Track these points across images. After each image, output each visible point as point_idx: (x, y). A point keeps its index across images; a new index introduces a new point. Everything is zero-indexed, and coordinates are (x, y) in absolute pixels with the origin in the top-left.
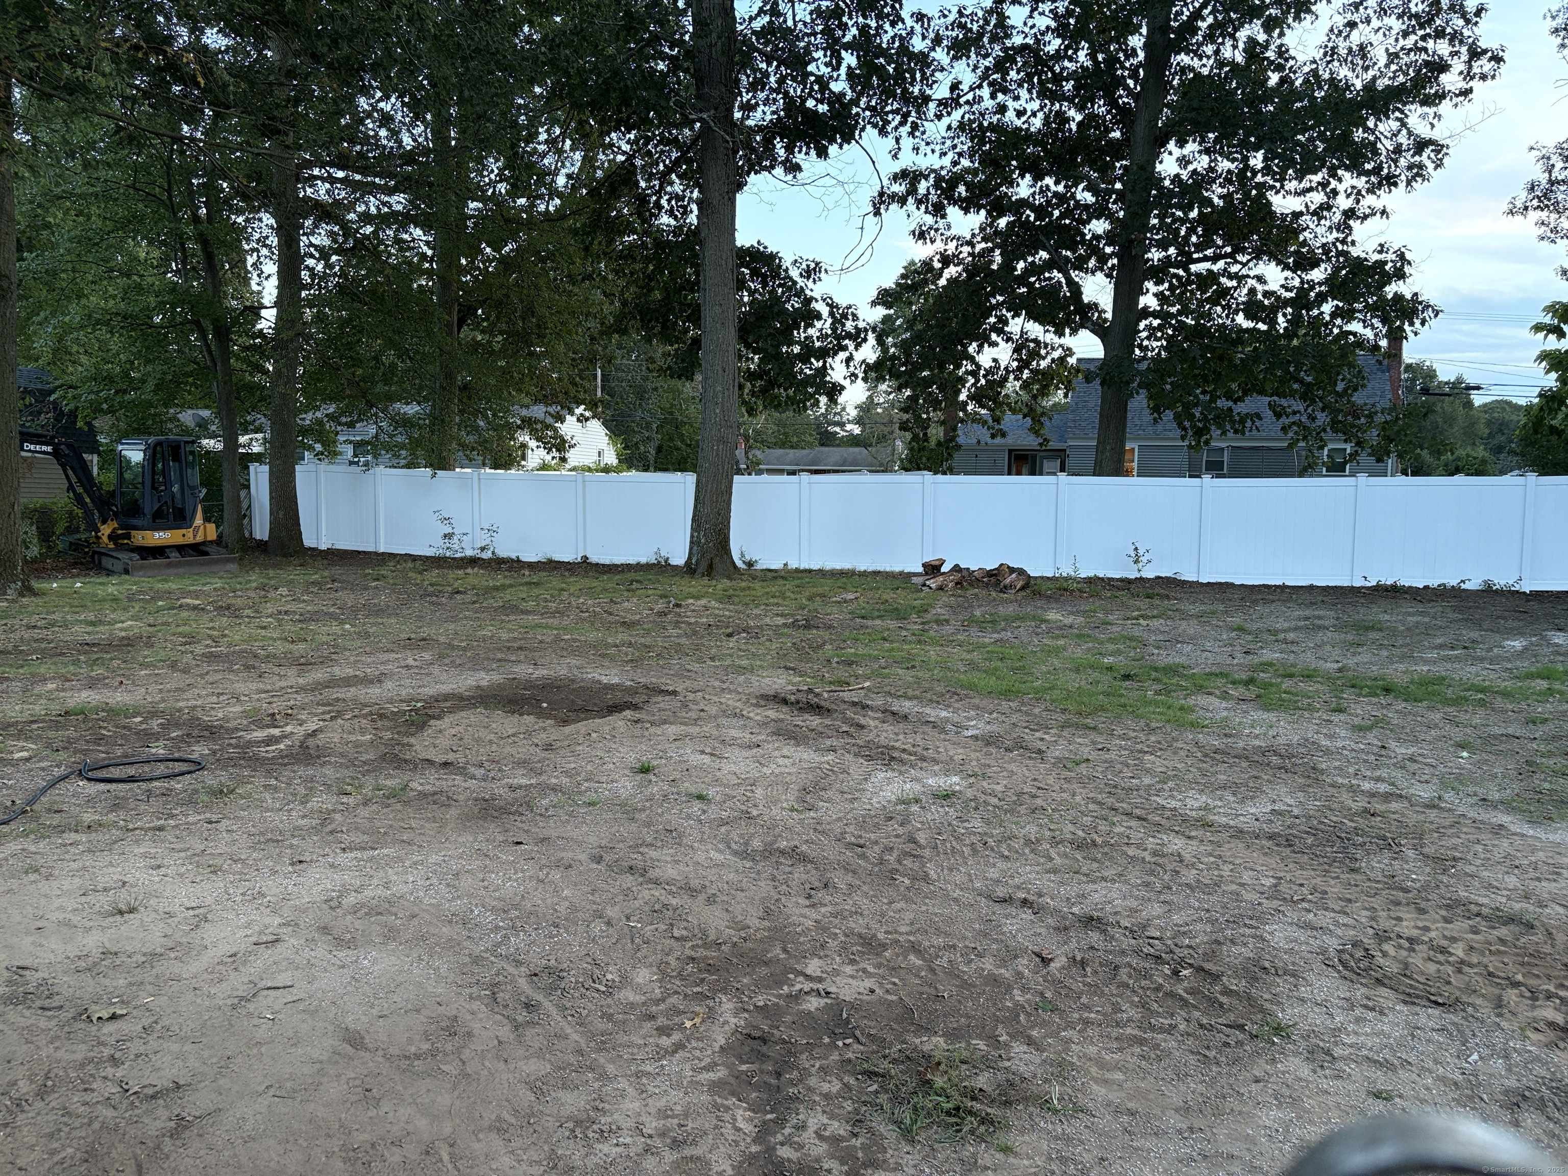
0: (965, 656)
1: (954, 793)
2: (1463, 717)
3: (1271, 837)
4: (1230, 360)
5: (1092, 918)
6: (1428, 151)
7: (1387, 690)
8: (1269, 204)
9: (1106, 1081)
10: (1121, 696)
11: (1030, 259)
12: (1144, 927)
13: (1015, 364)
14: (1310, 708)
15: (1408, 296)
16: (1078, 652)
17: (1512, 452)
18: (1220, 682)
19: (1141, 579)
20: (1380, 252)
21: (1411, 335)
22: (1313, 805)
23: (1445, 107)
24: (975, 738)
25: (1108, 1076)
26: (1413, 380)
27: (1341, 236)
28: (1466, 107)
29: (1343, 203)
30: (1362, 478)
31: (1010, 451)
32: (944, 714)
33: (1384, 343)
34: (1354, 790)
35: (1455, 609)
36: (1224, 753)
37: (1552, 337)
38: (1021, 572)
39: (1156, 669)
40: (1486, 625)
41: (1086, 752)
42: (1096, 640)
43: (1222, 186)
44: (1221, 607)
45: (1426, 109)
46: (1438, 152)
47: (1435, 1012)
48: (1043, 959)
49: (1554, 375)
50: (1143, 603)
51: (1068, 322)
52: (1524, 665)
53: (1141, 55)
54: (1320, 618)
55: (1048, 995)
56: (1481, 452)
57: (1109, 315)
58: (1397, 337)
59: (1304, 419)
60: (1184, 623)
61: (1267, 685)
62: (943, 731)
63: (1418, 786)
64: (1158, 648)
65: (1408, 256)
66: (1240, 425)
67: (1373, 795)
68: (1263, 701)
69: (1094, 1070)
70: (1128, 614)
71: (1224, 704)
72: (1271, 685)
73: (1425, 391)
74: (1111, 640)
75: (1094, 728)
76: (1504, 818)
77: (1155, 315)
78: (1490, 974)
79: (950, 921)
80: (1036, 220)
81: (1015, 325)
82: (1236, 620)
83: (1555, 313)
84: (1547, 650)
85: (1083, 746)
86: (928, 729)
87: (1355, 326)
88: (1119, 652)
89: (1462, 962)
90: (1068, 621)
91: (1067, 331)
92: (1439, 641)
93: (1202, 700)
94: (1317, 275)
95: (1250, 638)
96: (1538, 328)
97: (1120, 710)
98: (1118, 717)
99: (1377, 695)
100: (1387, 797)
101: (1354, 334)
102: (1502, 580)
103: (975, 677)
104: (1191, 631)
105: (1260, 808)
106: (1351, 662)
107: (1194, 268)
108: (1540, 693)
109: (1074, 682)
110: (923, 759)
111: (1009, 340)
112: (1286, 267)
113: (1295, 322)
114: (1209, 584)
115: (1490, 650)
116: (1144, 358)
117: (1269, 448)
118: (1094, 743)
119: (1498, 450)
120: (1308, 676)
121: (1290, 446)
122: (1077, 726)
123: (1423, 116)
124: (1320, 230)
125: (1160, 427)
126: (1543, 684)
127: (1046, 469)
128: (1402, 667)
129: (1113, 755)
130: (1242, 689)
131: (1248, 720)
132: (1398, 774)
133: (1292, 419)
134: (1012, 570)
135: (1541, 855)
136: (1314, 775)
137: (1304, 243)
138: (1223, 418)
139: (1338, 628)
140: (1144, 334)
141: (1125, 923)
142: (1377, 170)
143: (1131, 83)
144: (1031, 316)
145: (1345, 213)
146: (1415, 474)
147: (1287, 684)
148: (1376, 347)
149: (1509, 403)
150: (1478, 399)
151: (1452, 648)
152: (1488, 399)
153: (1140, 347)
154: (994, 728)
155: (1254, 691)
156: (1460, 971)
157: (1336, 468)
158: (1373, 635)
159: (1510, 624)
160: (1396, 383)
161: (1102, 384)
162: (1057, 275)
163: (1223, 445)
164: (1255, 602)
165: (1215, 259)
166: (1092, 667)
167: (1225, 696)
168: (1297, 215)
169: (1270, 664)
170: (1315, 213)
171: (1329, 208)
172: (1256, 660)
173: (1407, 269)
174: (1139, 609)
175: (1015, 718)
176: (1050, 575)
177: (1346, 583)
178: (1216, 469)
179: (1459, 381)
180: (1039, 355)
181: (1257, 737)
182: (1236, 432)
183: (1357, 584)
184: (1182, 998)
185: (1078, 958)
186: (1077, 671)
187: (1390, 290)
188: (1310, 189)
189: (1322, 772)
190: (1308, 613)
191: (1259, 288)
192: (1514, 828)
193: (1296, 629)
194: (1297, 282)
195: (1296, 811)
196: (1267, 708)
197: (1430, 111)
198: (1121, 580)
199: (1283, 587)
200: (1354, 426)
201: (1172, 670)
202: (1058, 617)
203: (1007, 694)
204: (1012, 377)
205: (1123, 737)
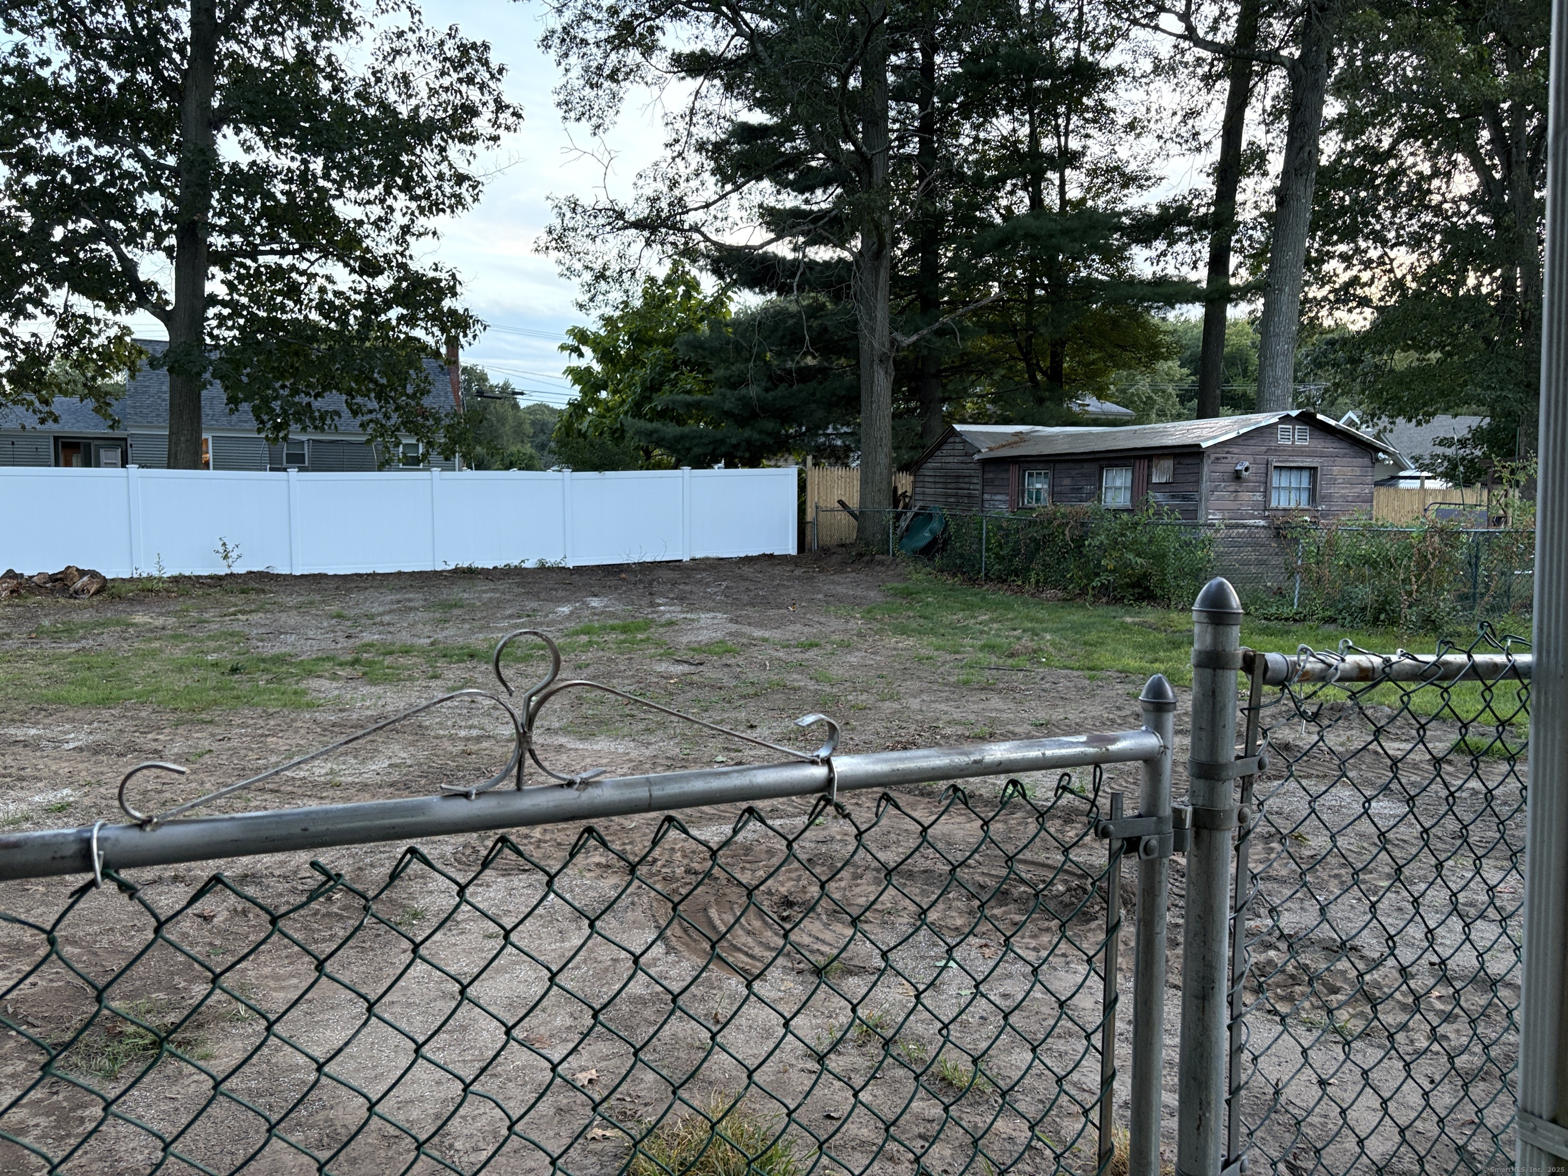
0: (40, 669)
1: (69, 804)
2: (530, 670)
3: (391, 785)
4: (307, 356)
5: (246, 876)
6: (466, 185)
7: (472, 656)
8: (331, 209)
9: (283, 988)
10: (233, 689)
11: (71, 226)
12: (295, 873)
13: (60, 341)
14: (411, 678)
15: (461, 311)
16: (178, 652)
17: (552, 452)
18: (328, 665)
19: (232, 575)
20: (436, 270)
21: (466, 345)
22: (421, 756)
23: (479, 147)
24: (80, 749)
25: (284, 984)
26: (469, 382)
27: (400, 249)
28: (495, 151)
29: (399, 220)
30: (436, 471)
31: (56, 439)
32: (33, 732)
33: (443, 350)
34: (452, 738)
35: (519, 585)
36: (341, 725)
37: (574, 355)
38: (94, 574)
39: (264, 661)
40: (542, 596)
41: (206, 744)
42: (194, 639)
43: (284, 182)
44: (318, 598)
45: (463, 146)
46: (474, 188)
47: (524, 876)
48: (205, 918)
49: (578, 388)
50: (239, 599)
51: (123, 298)
52: (572, 625)
53: (187, 32)
54: (410, 600)
55: (218, 942)
56: (528, 449)
57: (171, 297)
58: (453, 344)
59: (380, 416)
60: (284, 615)
61: (371, 664)
62: (38, 748)
63: (501, 727)
64: (262, 641)
65: (458, 277)
66: (321, 421)
67: (467, 739)
68: (370, 678)
69: (272, 984)
70: (225, 611)
71: (335, 685)
72: (374, 662)
73: (480, 393)
74: (210, 638)
75: (211, 722)
76: (562, 740)
77: (224, 304)
78: (559, 844)
79: (102, 911)
80: (74, 182)
81: (58, 297)
82: (334, 608)
83: (575, 336)
84: (587, 613)
85: (202, 739)
86: (18, 749)
87: (419, 333)
88: (220, 649)
89: (540, 841)
90: (160, 622)
91: (123, 310)
92: (508, 612)
93: (314, 683)
94: (383, 282)
95: (349, 623)
96: (563, 348)
97: (234, 702)
98: (234, 708)
99: (463, 661)
100: (478, 739)
101: (419, 340)
102: (552, 560)
103: (63, 691)
104: (292, 622)
105: (379, 764)
106: (440, 636)
107: (262, 259)
108: (584, 645)
109: (179, 682)
110: (22, 779)
111: (50, 313)
112: (353, 270)
113: (365, 324)
114: (302, 576)
115: (546, 616)
116: (217, 347)
117: (349, 443)
118: (212, 735)
119: (542, 447)
120: (406, 651)
121: (368, 442)
122: (192, 722)
123: (462, 152)
124: (382, 240)
125: (234, 417)
126: (584, 638)
127: (103, 460)
128: (481, 636)
129: (235, 743)
130: (349, 669)
131: (358, 695)
132: (485, 721)
133: (369, 417)
134: (82, 573)
135: (588, 760)
136: (420, 731)
137: (368, 250)
138: (304, 415)
139: (427, 608)
140: (214, 323)
141: (277, 873)
142: (427, 195)
143: (176, 56)
144: (76, 288)
145: (402, 228)
146: (478, 468)
147: (388, 660)
148: (437, 353)
149: (547, 407)
150: (523, 403)
151: (519, 617)
152: (531, 403)
153: (211, 335)
154: (98, 737)
155: (360, 670)
156: (538, 847)
157: (413, 462)
158: (456, 612)
159: (561, 593)
160: (455, 385)
161: (170, 371)
162: (105, 248)
163: (304, 438)
164: (349, 591)
165: (283, 253)
166: (195, 665)
167: (334, 677)
168: (360, 223)
169: (372, 645)
170: (375, 224)
171: (387, 222)
172: (358, 642)
173: (459, 289)
174: (235, 605)
175: (120, 724)
176: (127, 576)
177: (428, 568)
178: (297, 461)
179: (506, 387)
180: (90, 332)
181: (368, 708)
182: (316, 428)
183: (439, 569)
184: (337, 914)
185: (239, 909)
186: (180, 670)
187: (447, 303)
188: (369, 202)
189: (427, 728)
190: (399, 597)
191: (329, 287)
192: (569, 746)
193: (390, 612)
194: (363, 287)
195: (409, 762)
196: (373, 682)
197: (468, 148)
198: (210, 577)
199: (374, 575)
200: (423, 426)
201: (279, 660)
202: (147, 619)
203: (105, 702)
204: (58, 355)
205: (242, 726)
